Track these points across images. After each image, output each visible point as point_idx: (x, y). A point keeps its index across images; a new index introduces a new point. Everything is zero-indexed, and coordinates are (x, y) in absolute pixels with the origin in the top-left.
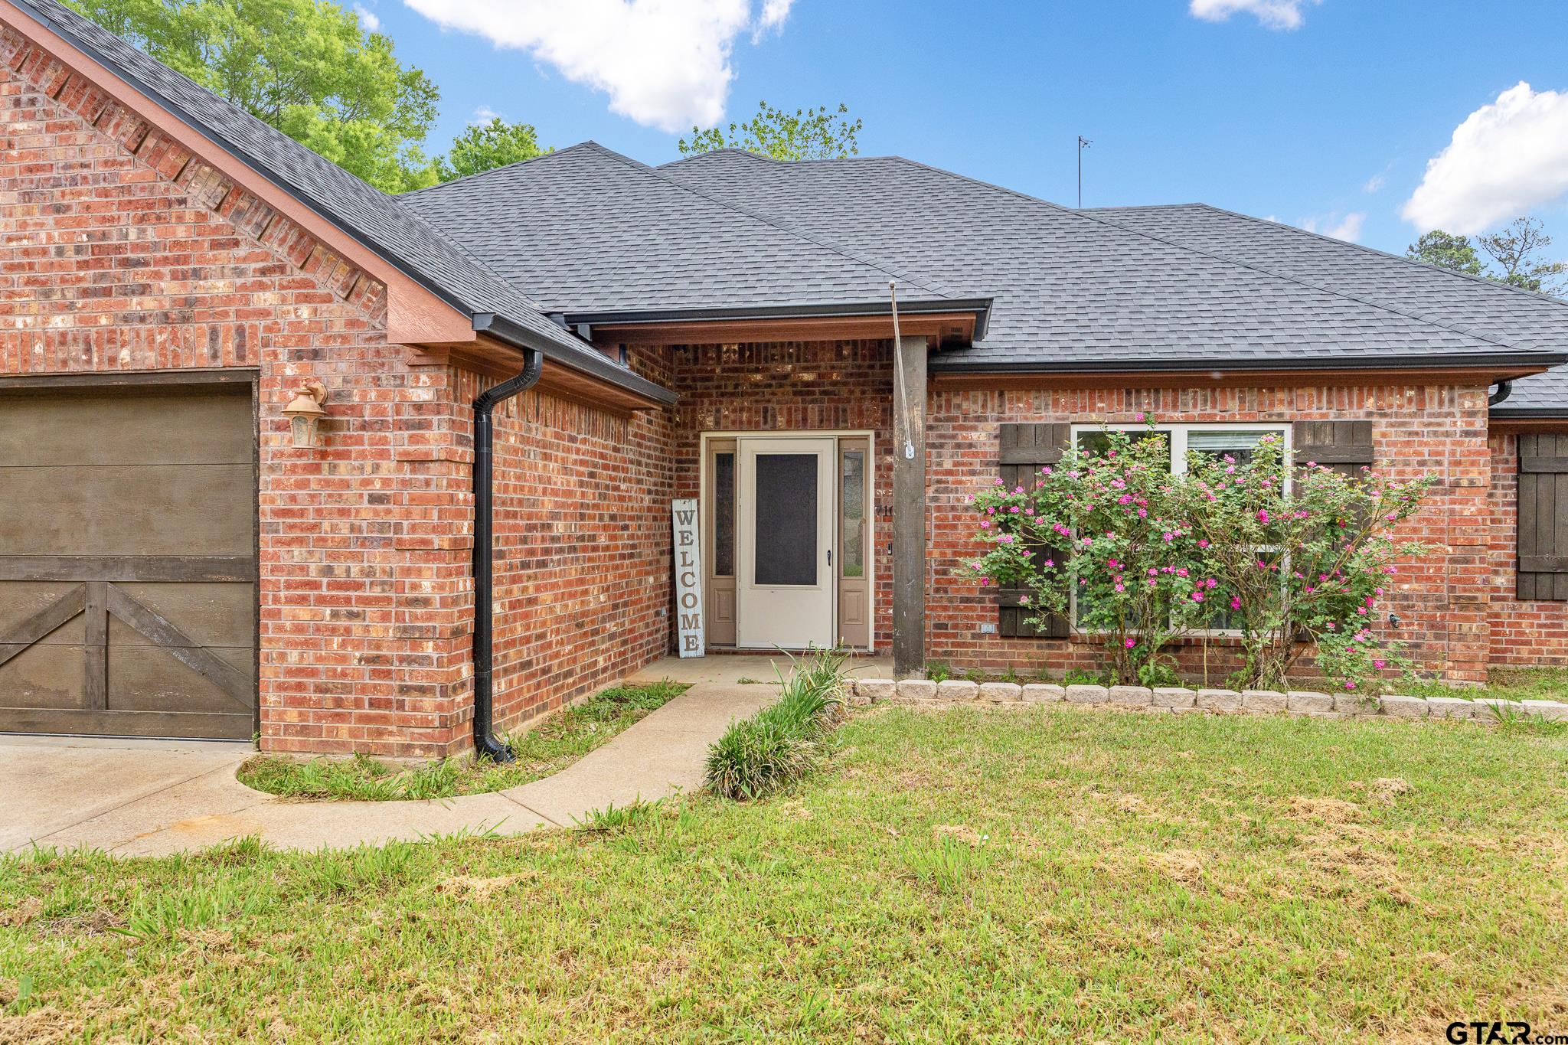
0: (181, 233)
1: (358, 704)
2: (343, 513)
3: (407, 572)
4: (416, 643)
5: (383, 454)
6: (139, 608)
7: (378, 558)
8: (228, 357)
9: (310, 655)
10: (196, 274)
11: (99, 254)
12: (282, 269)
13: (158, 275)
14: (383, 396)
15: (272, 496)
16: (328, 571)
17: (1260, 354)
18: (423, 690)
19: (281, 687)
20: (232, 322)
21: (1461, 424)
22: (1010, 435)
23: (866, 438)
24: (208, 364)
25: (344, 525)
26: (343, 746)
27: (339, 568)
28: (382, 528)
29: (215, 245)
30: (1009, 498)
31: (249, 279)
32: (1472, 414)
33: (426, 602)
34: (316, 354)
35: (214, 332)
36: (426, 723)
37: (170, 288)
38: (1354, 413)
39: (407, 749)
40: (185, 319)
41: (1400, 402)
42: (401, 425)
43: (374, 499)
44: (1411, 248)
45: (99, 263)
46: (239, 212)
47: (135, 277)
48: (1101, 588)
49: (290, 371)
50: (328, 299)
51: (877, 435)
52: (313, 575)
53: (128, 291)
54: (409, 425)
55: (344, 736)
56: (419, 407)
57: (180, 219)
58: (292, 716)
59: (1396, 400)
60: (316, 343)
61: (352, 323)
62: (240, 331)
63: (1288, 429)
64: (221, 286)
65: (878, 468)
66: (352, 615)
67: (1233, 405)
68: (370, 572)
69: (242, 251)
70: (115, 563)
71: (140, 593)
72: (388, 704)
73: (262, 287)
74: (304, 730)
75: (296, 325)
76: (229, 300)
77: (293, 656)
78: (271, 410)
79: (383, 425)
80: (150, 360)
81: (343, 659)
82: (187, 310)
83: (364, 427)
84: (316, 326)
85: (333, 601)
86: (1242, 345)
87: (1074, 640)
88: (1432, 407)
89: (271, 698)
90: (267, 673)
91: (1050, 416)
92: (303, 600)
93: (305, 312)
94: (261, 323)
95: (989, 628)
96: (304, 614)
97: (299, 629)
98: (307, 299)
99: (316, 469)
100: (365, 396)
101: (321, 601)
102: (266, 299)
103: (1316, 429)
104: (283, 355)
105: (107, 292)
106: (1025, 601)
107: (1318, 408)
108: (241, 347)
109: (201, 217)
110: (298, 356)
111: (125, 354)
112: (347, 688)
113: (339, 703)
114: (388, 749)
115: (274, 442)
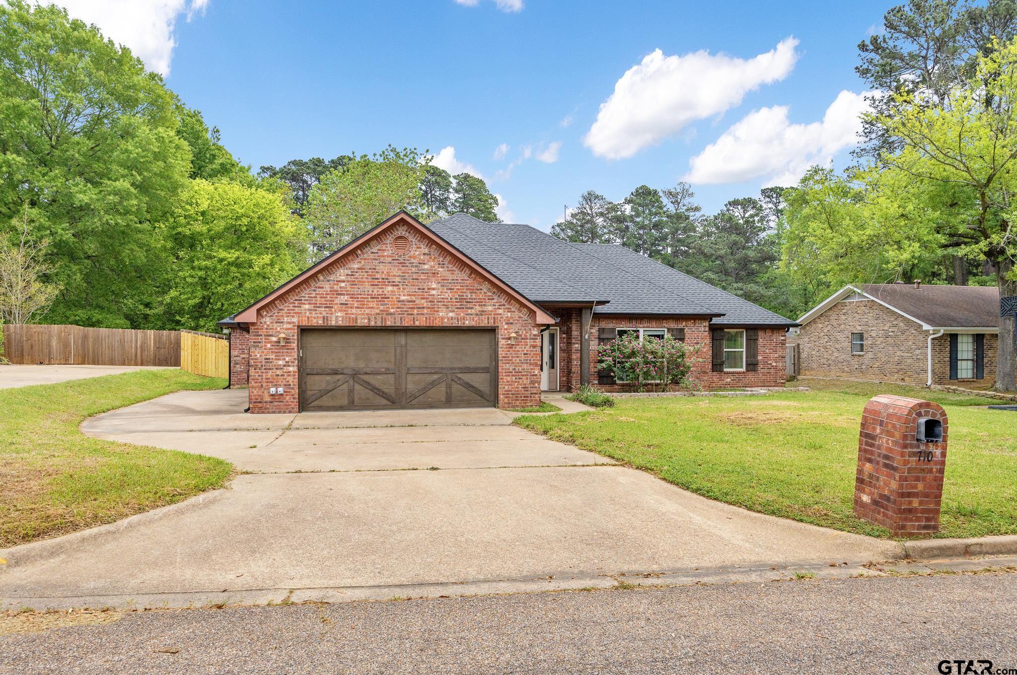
0: (481, 297)
1: (521, 397)
2: (518, 357)
3: (532, 369)
4: (534, 384)
5: (527, 345)
6: (460, 378)
7: (525, 366)
8: (491, 324)
9: (510, 387)
10: (484, 305)
11: (461, 299)
12: (504, 305)
13: (475, 305)
14: (526, 333)
15: (501, 353)
16: (515, 369)
17: (661, 312)
18: (536, 393)
19: (503, 394)
20: (493, 316)
21: (703, 329)
22: (601, 331)
23: (556, 330)
24: (487, 325)
25: (518, 359)
26: (517, 406)
27: (517, 368)
28: (527, 360)
29: (489, 299)
30: (606, 348)
31: (497, 307)
32: (705, 326)
33: (536, 375)
34: (512, 323)
35: (488, 318)
36: (536, 400)
37: (478, 308)
38: (680, 326)
39: (532, 406)
40: (482, 315)
41: (690, 323)
42: (530, 339)
43: (524, 354)
44: (632, 194)
45: (461, 302)
46: (494, 293)
47: (469, 305)
48: (631, 370)
49: (506, 327)
50: (514, 312)
51: (560, 329)
52: (511, 370)
53: (467, 308)
54: (533, 339)
55: (518, 404)
56: (535, 335)
57: (481, 293)
58: (506, 400)
59: (689, 323)
60: (511, 321)
61: (520, 317)
62: (494, 318)
63: (666, 330)
64: (490, 308)
65: (560, 338)
66: (520, 378)
67: (654, 323)
68: (524, 369)
69: (495, 301)
70: (455, 369)
71: (459, 375)
72: (528, 397)
73: (500, 309)
74: (509, 403)
75: (508, 317)
76: (492, 311)
77: (506, 387)
78: (502, 335)
79: (527, 339)
80: (473, 324)
81: (518, 388)
82: (482, 313)
83: (522, 339)
84: (512, 318)
85: (516, 375)
86: (656, 309)
87: (617, 384)
88: (697, 325)
89: (501, 397)
90: (500, 391)
91: (611, 326)
92: (509, 375)
93: (509, 314)
94: (499, 316)
95: (596, 382)
96: (509, 378)
97: (508, 382)
98: (510, 312)
99: (512, 348)
100: (523, 333)
101: (513, 375)
102: (500, 311)
103: (672, 330)
104: (504, 324)
105: (463, 308)
106: (612, 374)
107: (673, 325)
108: (494, 321)
109: (485, 293)
110: (507, 324)
111: (467, 322)
112: (518, 394)
113: (517, 397)
114: (527, 406)
115: (502, 342)
